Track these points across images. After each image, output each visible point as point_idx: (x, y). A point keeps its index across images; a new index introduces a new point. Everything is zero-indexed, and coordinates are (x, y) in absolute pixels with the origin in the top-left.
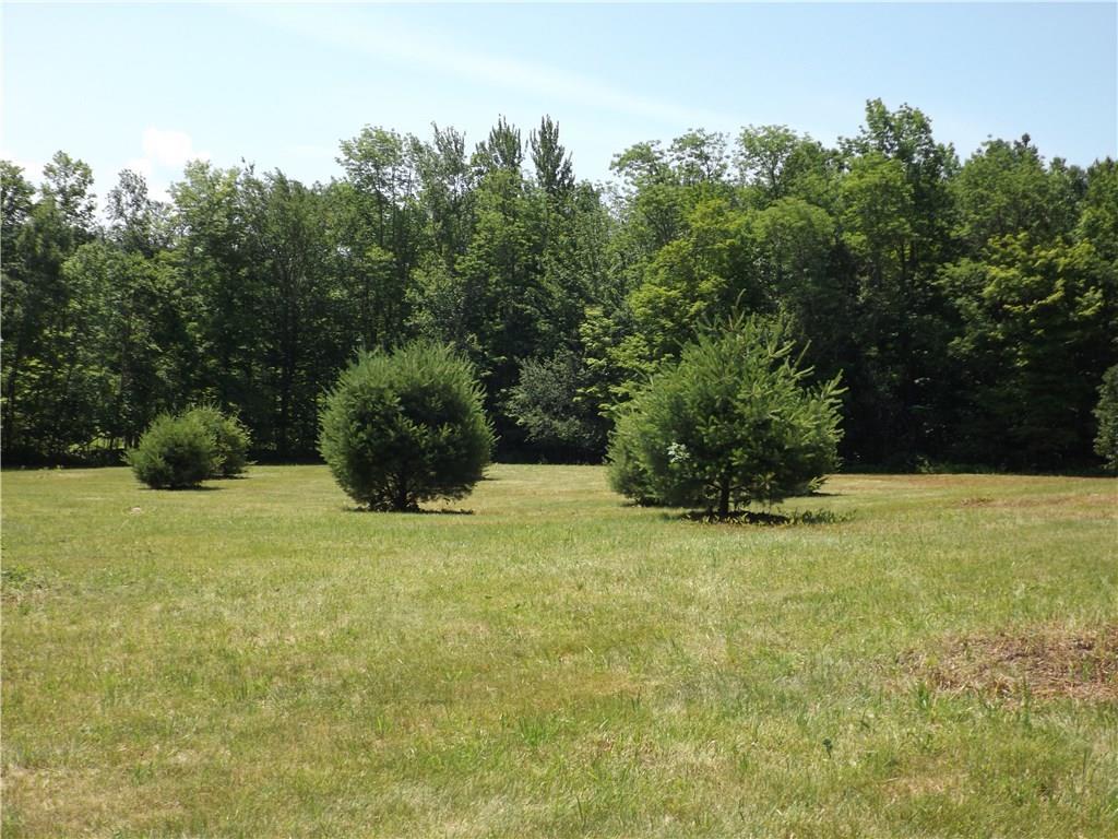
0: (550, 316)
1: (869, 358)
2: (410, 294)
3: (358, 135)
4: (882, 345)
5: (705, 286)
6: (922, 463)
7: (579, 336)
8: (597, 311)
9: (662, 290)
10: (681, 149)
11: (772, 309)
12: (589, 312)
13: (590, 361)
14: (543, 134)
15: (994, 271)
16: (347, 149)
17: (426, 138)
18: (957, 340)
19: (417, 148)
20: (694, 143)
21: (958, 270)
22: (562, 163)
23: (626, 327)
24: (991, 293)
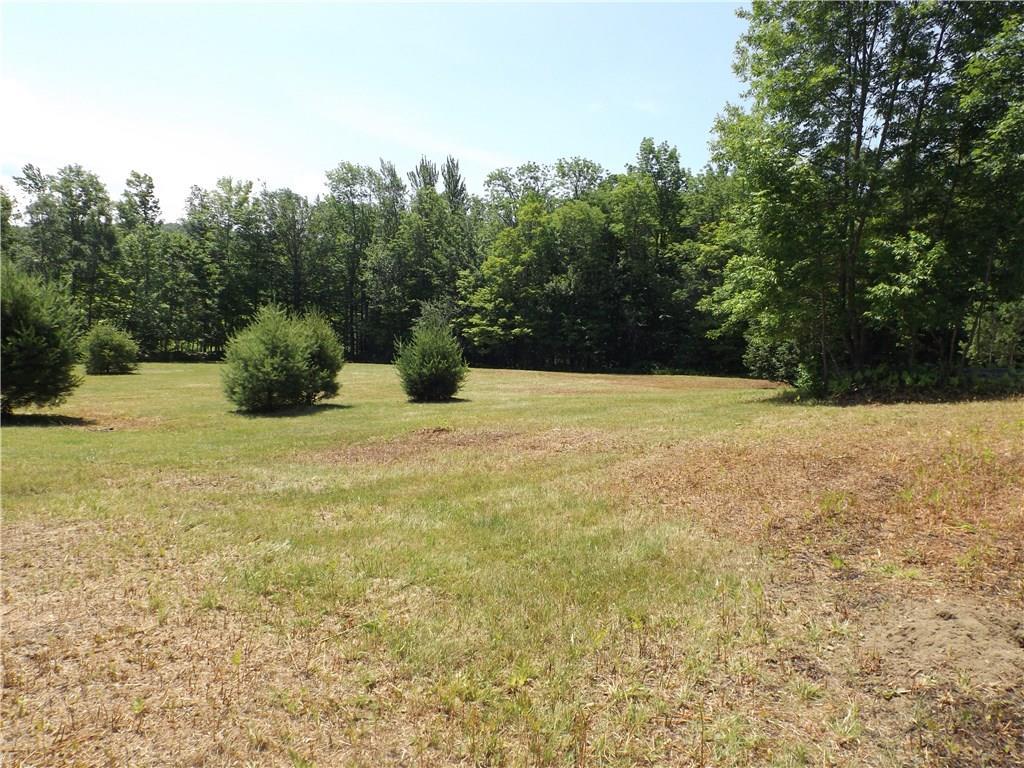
0: (442, 276)
1: (626, 302)
2: (362, 262)
3: (337, 166)
4: (634, 294)
5: (524, 257)
6: (654, 368)
7: (455, 288)
8: (467, 272)
9: (498, 260)
10: (523, 173)
11: (565, 271)
12: (462, 273)
13: (461, 302)
14: (449, 167)
15: (703, 247)
16: (329, 176)
17: (377, 168)
18: (678, 291)
19: (371, 174)
20: (531, 169)
21: (682, 247)
22: (460, 184)
23: (482, 282)
24: (700, 262)
